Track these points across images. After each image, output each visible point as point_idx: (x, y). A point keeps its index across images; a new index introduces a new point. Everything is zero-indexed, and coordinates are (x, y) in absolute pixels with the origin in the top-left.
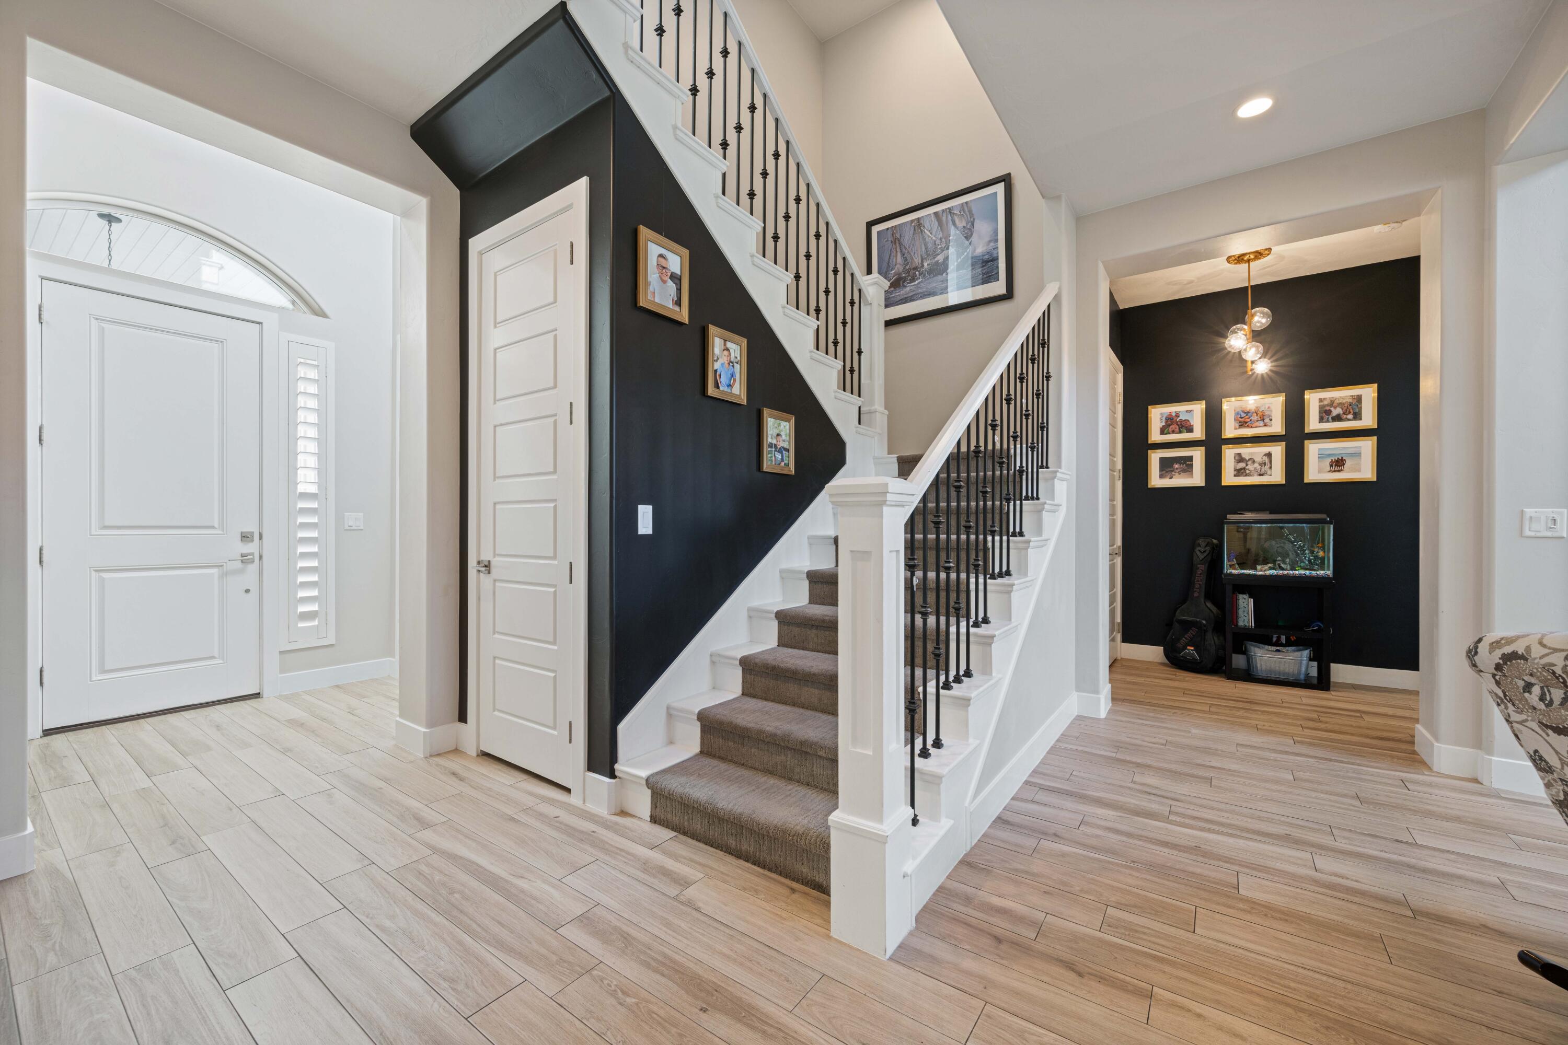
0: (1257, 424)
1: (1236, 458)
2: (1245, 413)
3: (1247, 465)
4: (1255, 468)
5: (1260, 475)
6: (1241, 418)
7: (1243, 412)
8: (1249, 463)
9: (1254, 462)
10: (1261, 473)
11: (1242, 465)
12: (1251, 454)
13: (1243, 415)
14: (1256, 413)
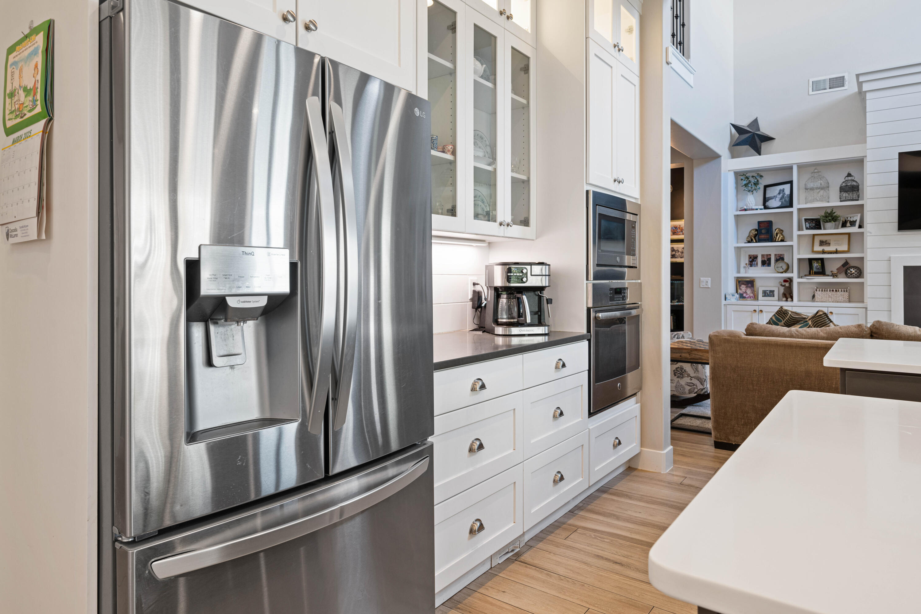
0: (680, 233)
1: (672, 249)
2: (675, 228)
3: (676, 253)
4: (679, 255)
5: (681, 258)
6: (673, 230)
7: (674, 227)
8: (677, 252)
9: (678, 251)
10: (682, 257)
11: (674, 253)
12: (678, 247)
13: (674, 229)
14: (679, 228)
